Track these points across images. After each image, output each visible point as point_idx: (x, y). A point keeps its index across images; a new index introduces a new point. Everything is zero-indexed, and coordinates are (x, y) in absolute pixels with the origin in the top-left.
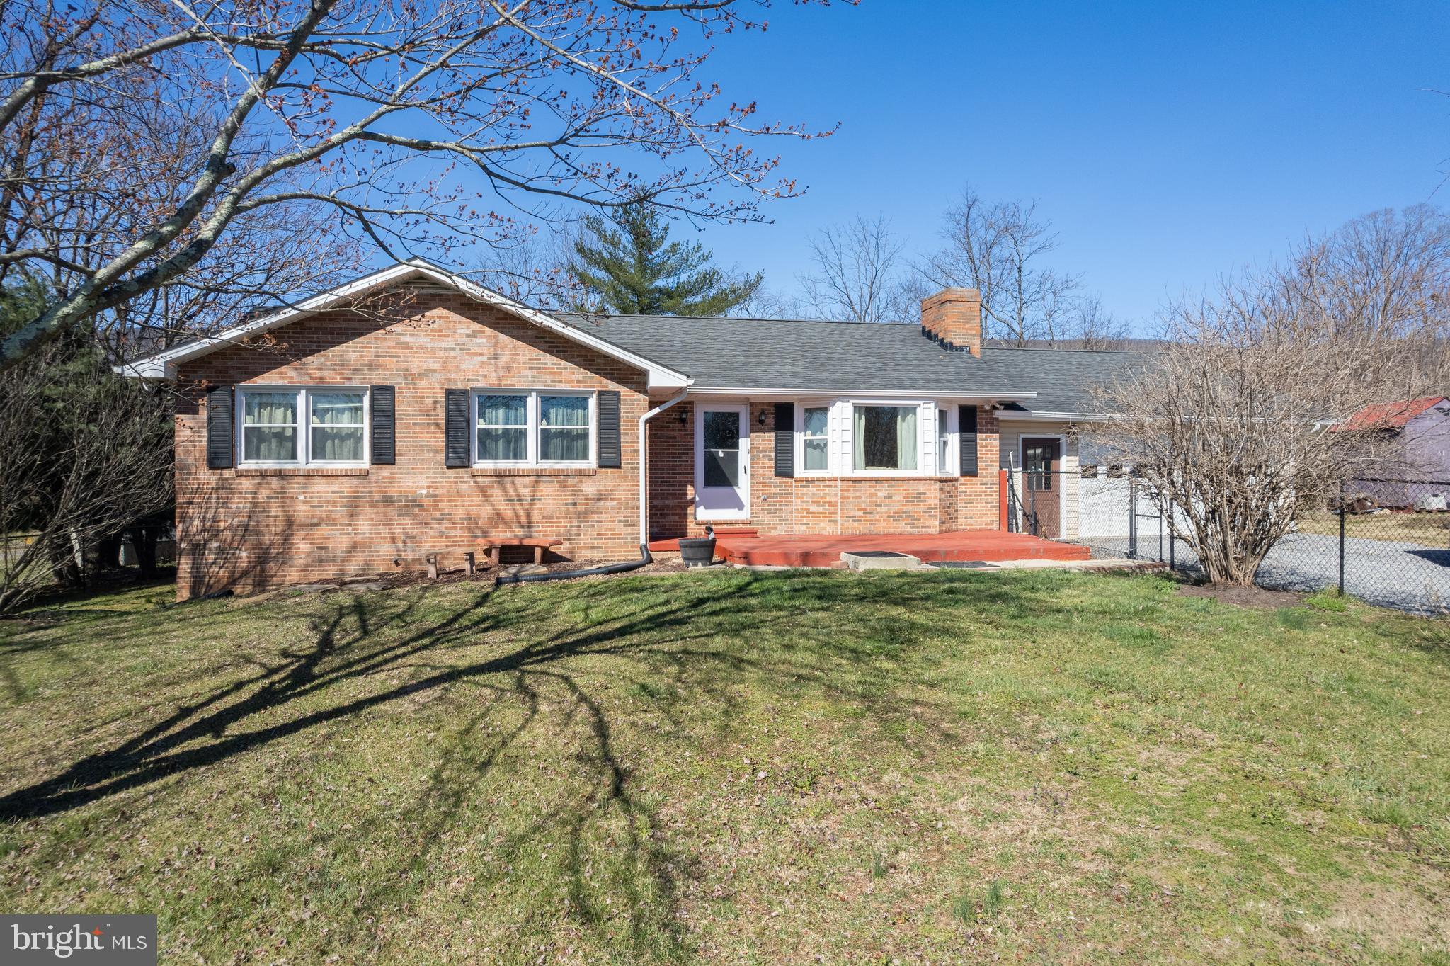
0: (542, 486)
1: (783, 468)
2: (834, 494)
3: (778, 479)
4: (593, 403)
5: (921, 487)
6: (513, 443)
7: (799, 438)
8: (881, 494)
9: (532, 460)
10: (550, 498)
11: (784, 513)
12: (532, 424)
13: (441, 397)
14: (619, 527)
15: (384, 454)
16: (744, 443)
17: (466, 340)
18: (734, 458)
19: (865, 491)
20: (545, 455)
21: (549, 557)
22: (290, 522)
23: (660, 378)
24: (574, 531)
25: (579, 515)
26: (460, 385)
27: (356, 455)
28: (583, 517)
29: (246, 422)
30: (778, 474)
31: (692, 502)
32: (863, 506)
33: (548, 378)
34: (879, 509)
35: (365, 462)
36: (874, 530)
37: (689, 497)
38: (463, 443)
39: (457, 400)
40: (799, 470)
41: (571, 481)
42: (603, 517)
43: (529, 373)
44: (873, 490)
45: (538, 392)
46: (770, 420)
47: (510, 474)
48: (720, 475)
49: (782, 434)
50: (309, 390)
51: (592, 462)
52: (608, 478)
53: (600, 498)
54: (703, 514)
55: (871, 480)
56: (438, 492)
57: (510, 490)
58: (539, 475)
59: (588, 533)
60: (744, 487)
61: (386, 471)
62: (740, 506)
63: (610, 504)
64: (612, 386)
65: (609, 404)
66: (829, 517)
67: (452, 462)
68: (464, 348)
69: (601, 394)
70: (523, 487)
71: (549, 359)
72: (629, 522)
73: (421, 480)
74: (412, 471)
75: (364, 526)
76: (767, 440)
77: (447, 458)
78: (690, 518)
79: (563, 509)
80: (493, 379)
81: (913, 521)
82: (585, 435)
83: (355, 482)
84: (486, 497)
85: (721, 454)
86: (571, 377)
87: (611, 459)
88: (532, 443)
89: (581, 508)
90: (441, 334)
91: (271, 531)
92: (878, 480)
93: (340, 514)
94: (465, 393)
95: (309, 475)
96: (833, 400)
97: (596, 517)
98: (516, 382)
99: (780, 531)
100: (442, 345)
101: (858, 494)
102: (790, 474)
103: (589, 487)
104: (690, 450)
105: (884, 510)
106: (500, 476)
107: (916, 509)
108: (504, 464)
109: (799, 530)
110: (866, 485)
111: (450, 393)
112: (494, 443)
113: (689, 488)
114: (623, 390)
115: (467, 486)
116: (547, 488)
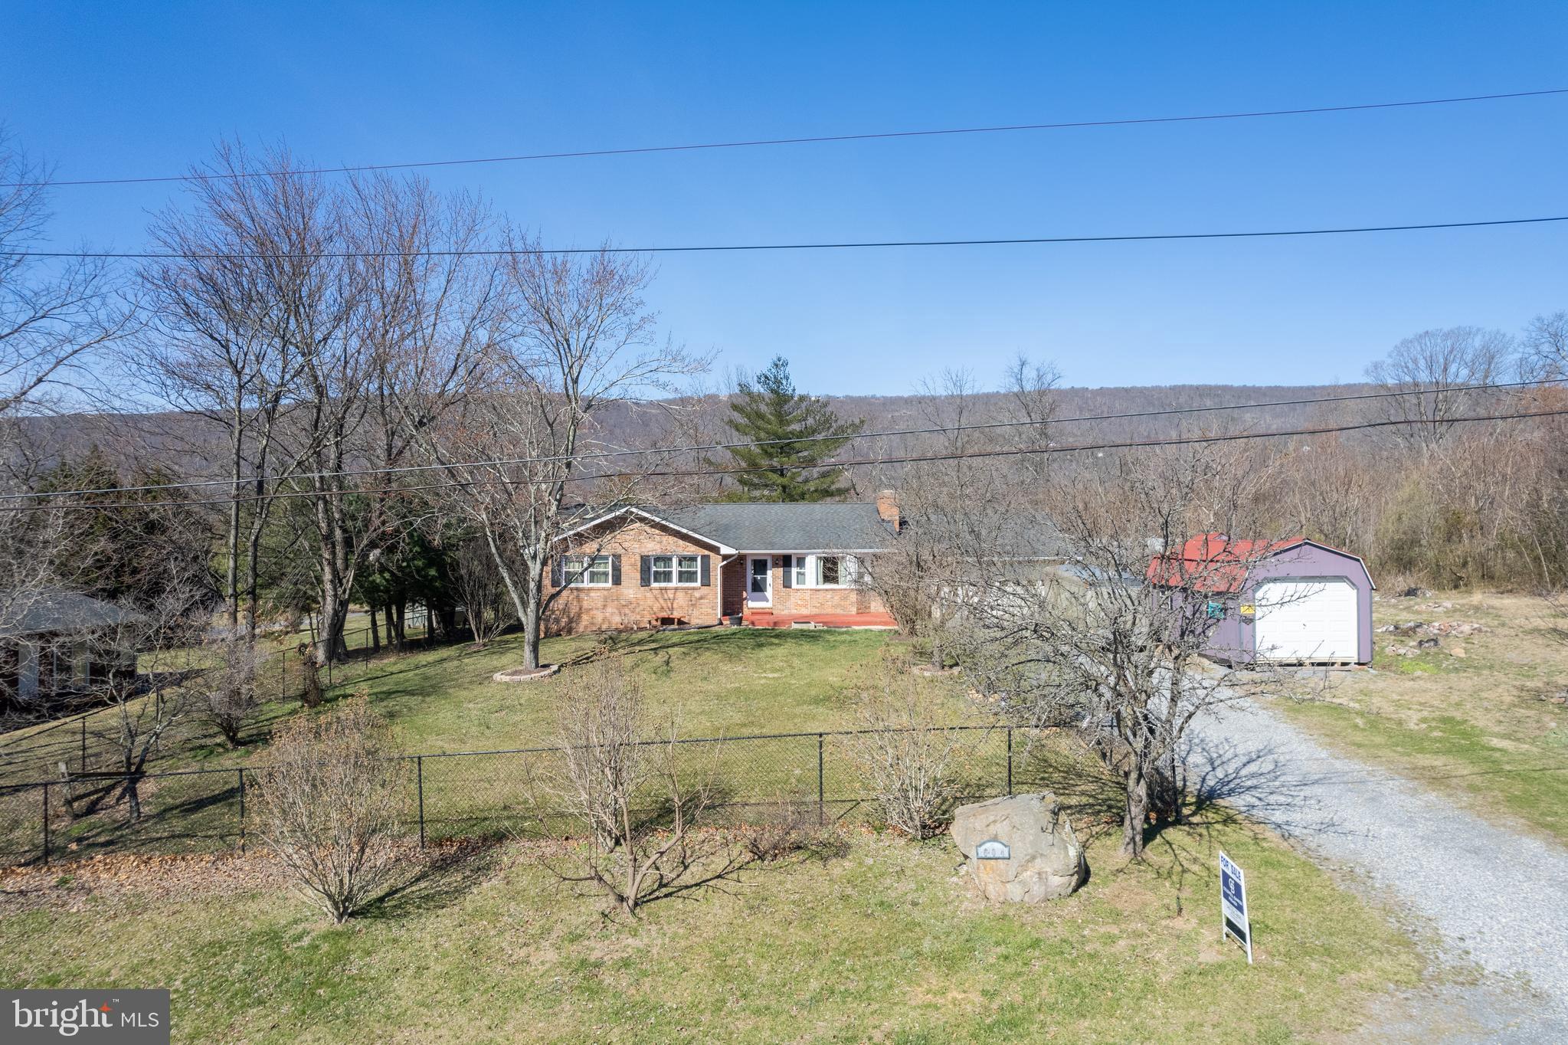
0: (678, 594)
1: (787, 584)
2: (807, 596)
3: (785, 589)
4: (699, 559)
5: (847, 594)
6: (667, 576)
7: (794, 570)
8: (830, 596)
9: (675, 583)
10: (681, 599)
11: (788, 604)
12: (675, 568)
14: (710, 611)
15: (617, 581)
16: (769, 573)
17: (647, 535)
18: (765, 580)
19: (821, 595)
20: (680, 581)
21: (680, 622)
22: (581, 608)
23: (725, 550)
24: (691, 611)
25: (693, 605)
26: (646, 554)
27: (606, 581)
28: (694, 607)
29: (565, 569)
30: (784, 587)
31: (745, 599)
32: (821, 601)
33: (681, 550)
34: (828, 603)
35: (609, 584)
36: (825, 612)
37: (744, 597)
38: (647, 576)
39: (645, 560)
40: (794, 585)
41: (690, 591)
42: (703, 606)
43: (673, 548)
44: (827, 594)
45: (676, 555)
46: (781, 563)
47: (666, 589)
48: (758, 587)
49: (787, 569)
50: (588, 556)
51: (698, 584)
52: (705, 590)
53: (701, 598)
54: (751, 604)
55: (825, 589)
56: (637, 596)
58: (676, 589)
59: (696, 613)
60: (769, 593)
62: (767, 601)
63: (706, 601)
64: (707, 552)
65: (705, 558)
66: (805, 606)
68: (648, 539)
69: (703, 557)
70: (670, 594)
71: (681, 542)
72: (714, 608)
74: (628, 587)
75: (609, 610)
76: (780, 571)
78: (745, 605)
81: (843, 608)
82: (696, 572)
83: (606, 592)
84: (656, 599)
85: (759, 578)
86: (691, 549)
87: (706, 582)
88: (675, 576)
89: (694, 602)
90: (638, 534)
91: (574, 610)
92: (829, 589)
93: (600, 605)
94: (648, 557)
95: (590, 589)
96: (808, 554)
97: (699, 606)
98: (668, 552)
99: (786, 612)
100: (640, 538)
101: (819, 596)
102: (790, 587)
103: (697, 594)
104: (744, 576)
105: (830, 603)
107: (845, 604)
108: (663, 585)
109: (794, 612)
110: (823, 591)
111: (642, 557)
112: (658, 577)
113: (744, 593)
114: (711, 554)
115: (649, 595)
116: (680, 594)
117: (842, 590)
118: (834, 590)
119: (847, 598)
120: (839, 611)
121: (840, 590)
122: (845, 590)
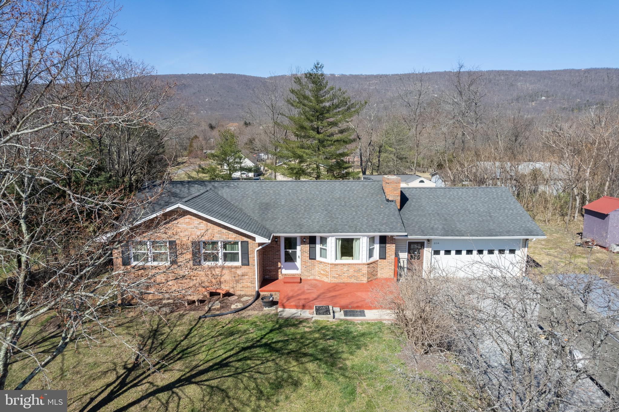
0: (224, 271)
1: (312, 257)
2: (328, 269)
3: (310, 261)
5: (360, 267)
6: (214, 257)
7: (318, 247)
8: (345, 269)
10: (227, 276)
11: (313, 272)
12: (220, 251)
13: (190, 244)
14: (249, 284)
15: (174, 261)
16: (299, 248)
17: (197, 225)
18: (295, 253)
19: (339, 268)
20: (224, 260)
23: (260, 239)
24: (235, 285)
26: (196, 240)
27: (166, 260)
28: (237, 281)
29: (133, 251)
30: (310, 259)
31: (280, 268)
32: (338, 273)
33: (224, 237)
34: (344, 274)
35: (168, 263)
36: (342, 281)
37: (279, 266)
39: (196, 245)
40: (318, 258)
41: (233, 270)
42: (244, 281)
44: (342, 268)
45: (221, 241)
46: (308, 242)
47: (214, 267)
48: (290, 258)
49: (312, 245)
50: (151, 241)
51: (239, 263)
52: (245, 269)
53: (243, 275)
54: (284, 271)
55: (341, 264)
57: (214, 272)
58: (223, 268)
59: (239, 286)
60: (298, 263)
61: (175, 266)
62: (297, 269)
63: (246, 277)
64: (245, 239)
65: (245, 245)
66: (326, 276)
67: (195, 264)
68: (197, 228)
69: (242, 242)
70: (217, 271)
71: (224, 231)
72: (252, 282)
76: (307, 247)
77: (193, 262)
78: (279, 273)
79: (231, 278)
80: (207, 237)
81: (357, 278)
84: (206, 274)
85: (290, 252)
86: (232, 237)
87: (246, 262)
88: (221, 257)
89: (237, 278)
90: (189, 223)
92: (344, 265)
94: (198, 242)
96: (329, 236)
97: (241, 281)
98: (214, 239)
99: (311, 277)
100: (190, 227)
101: (336, 269)
102: (315, 259)
103: (239, 272)
104: (279, 251)
105: (346, 274)
106: (210, 268)
107: (358, 274)
108: (212, 264)
109: (317, 278)
110: (339, 266)
111: (193, 242)
112: (207, 257)
113: (279, 263)
114: (249, 241)
115: (200, 271)
117: (356, 264)
118: (349, 264)
119: (359, 270)
120: (353, 280)
121: (354, 264)
122: (358, 264)
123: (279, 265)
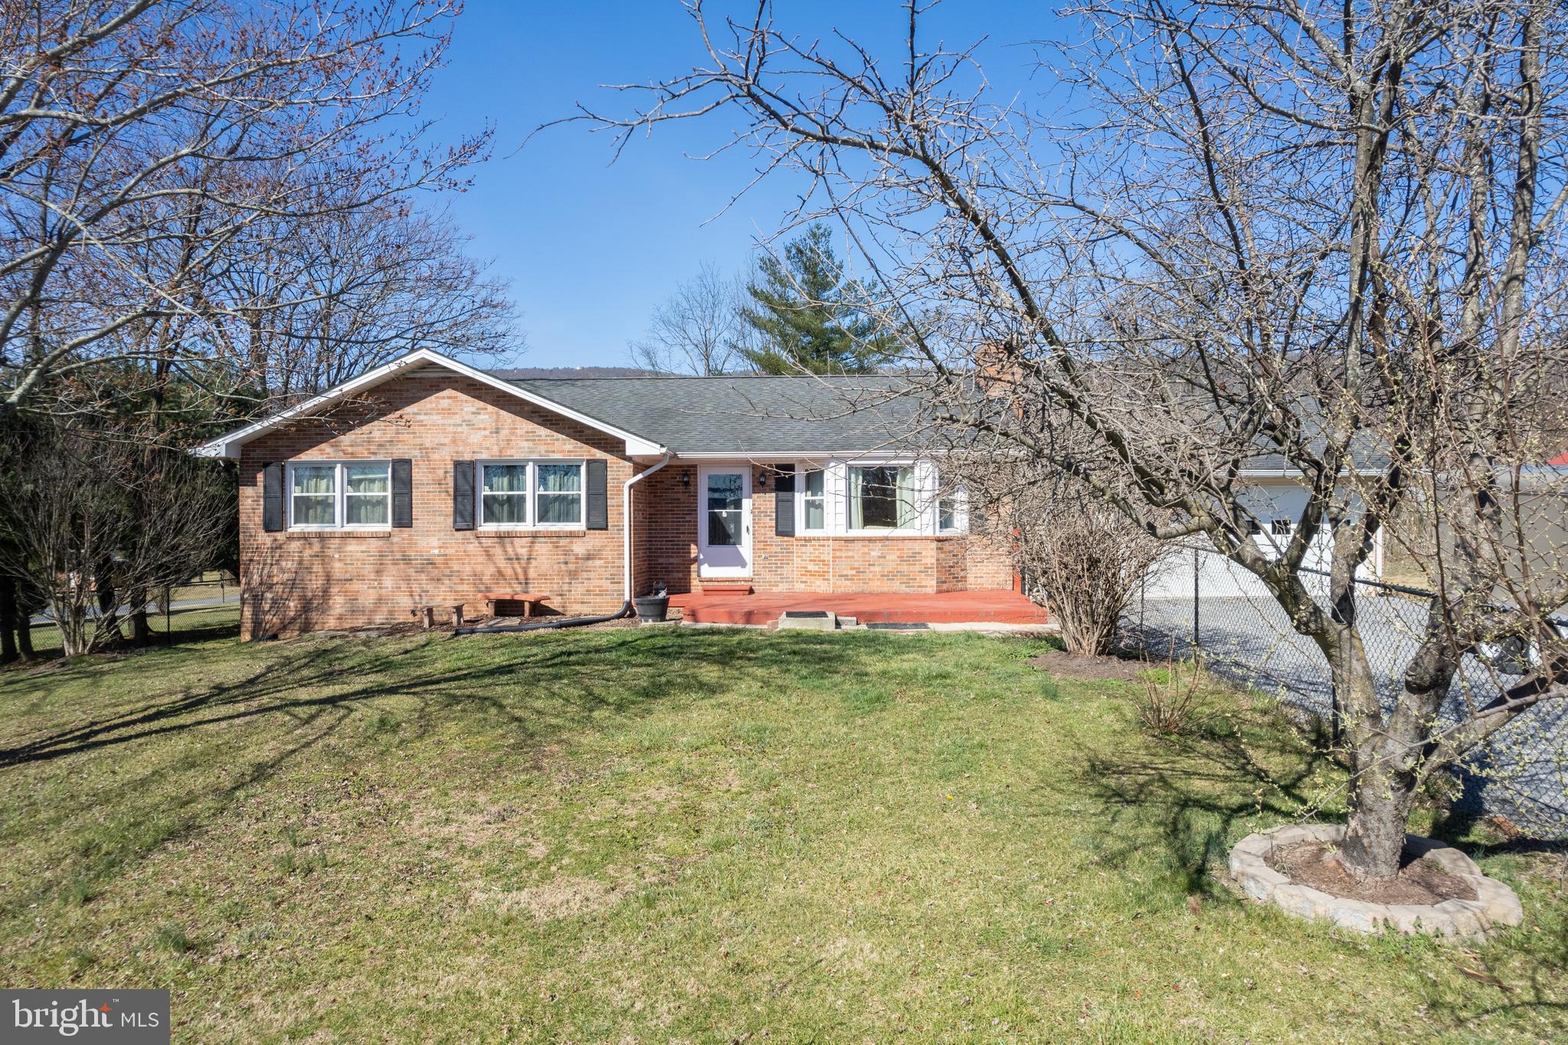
1: (785, 529)
2: (827, 553)
3: (780, 539)
4: (583, 469)
5: (917, 546)
6: (513, 508)
7: (800, 498)
8: (873, 554)
10: (544, 557)
11: (786, 571)
12: (531, 490)
13: (450, 467)
14: (607, 584)
15: (404, 519)
16: (747, 504)
17: (471, 417)
18: (737, 519)
19: (857, 550)
20: (543, 517)
21: (539, 611)
22: (328, 578)
23: (637, 447)
25: (570, 573)
26: (467, 457)
27: (384, 520)
29: (295, 492)
30: (778, 533)
31: (696, 560)
32: (856, 564)
33: (543, 448)
34: (872, 569)
35: (388, 527)
36: (867, 588)
37: (693, 555)
38: (469, 508)
39: (464, 470)
40: (800, 530)
41: (563, 542)
42: (592, 575)
43: (525, 444)
44: (866, 550)
45: (534, 461)
46: (772, 482)
47: (509, 536)
48: (722, 535)
49: (783, 495)
50: (344, 464)
51: (581, 526)
52: (596, 539)
53: (588, 557)
54: (707, 571)
55: (863, 539)
56: (449, 551)
57: (510, 550)
58: (535, 536)
59: (578, 589)
60: (746, 546)
61: (406, 532)
62: (743, 564)
63: (598, 563)
64: (599, 454)
65: (597, 473)
66: (823, 575)
67: (460, 525)
68: (469, 423)
69: (589, 462)
70: (521, 547)
71: (543, 431)
72: (615, 579)
73: (434, 542)
74: (427, 533)
75: (388, 582)
76: (768, 500)
77: (455, 522)
78: (694, 575)
79: (556, 567)
80: (495, 450)
81: (908, 580)
82: (576, 500)
83: (381, 543)
84: (489, 556)
85: (724, 515)
86: (564, 448)
87: (599, 522)
88: (530, 508)
89: (572, 567)
90: (448, 412)
91: (315, 584)
92: (870, 540)
93: (368, 570)
94: (472, 464)
95: (347, 537)
96: (825, 461)
97: (585, 575)
98: (515, 454)
99: (782, 588)
100: (451, 421)
101: (850, 554)
102: (791, 534)
103: (579, 548)
104: (693, 511)
105: (877, 569)
106: (501, 537)
107: (912, 568)
108: (506, 527)
109: (799, 587)
110: (858, 546)
111: (457, 464)
112: (495, 509)
113: (693, 546)
114: (608, 457)
115: (473, 547)
116: (542, 548)
117: (904, 539)
118: (887, 539)
119: (914, 556)
120: (897, 586)
121: (898, 539)
122: (910, 539)
123: (694, 550)
